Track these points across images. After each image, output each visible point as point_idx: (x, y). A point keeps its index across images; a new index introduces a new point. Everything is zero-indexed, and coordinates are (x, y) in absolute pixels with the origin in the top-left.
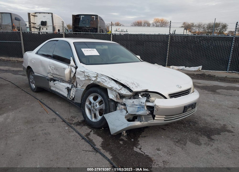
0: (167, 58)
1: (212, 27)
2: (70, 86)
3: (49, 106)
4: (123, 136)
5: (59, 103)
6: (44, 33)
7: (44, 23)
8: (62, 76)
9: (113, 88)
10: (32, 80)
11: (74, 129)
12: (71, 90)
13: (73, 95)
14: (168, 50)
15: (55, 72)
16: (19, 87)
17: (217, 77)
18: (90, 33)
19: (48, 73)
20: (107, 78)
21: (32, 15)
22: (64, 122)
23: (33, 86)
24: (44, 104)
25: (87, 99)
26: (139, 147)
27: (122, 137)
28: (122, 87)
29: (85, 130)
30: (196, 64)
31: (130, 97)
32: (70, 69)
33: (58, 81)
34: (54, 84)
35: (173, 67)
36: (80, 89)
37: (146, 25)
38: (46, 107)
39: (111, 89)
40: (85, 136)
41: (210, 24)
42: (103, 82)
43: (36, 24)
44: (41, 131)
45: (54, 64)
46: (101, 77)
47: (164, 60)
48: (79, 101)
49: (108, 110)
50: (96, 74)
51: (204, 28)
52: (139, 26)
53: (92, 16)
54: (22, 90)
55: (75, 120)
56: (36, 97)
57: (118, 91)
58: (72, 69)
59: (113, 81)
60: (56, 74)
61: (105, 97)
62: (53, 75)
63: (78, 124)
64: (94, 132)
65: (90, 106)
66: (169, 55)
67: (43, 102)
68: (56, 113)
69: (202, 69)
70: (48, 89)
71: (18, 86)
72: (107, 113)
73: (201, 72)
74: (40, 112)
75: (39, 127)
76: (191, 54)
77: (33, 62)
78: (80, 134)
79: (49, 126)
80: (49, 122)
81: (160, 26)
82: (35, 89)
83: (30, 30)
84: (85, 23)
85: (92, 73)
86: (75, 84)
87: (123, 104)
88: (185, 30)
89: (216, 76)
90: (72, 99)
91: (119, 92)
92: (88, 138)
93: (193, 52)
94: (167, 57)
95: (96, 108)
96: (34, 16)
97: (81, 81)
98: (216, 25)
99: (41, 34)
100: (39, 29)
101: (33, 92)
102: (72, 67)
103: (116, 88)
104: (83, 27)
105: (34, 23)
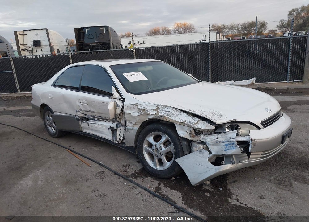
0: (210, 73)
1: (248, 27)
2: (114, 125)
3: (85, 155)
4: (206, 185)
5: (96, 149)
6: (43, 56)
7: (37, 44)
8: (100, 113)
9: (185, 123)
10: (50, 121)
11: (136, 184)
12: (116, 130)
13: (121, 136)
14: (210, 62)
15: (89, 109)
16: (31, 134)
17: (277, 90)
18: (106, 50)
19: (77, 111)
20: (174, 110)
21: (19, 34)
22: (117, 176)
23: (53, 130)
24: (76, 153)
25: (145, 141)
26: (234, 197)
27: (205, 187)
28: (198, 119)
29: (151, 183)
30: (247, 76)
31: (210, 132)
32: (115, 103)
33: (94, 120)
34: (88, 125)
35: (219, 83)
36: (131, 128)
37: (166, 33)
38: (81, 157)
39: (182, 124)
40: (156, 192)
41: (244, 24)
42: (168, 116)
43: (26, 45)
44: (93, 192)
45: (85, 98)
46: (163, 109)
47: (206, 75)
48: (133, 144)
49: (180, 153)
50: (156, 105)
51: (238, 29)
52: (156, 35)
53: (101, 28)
54: (37, 137)
55: (131, 171)
56: (61, 145)
57: (193, 126)
58: (116, 102)
59: (183, 113)
60: (90, 111)
61: (173, 135)
62: (85, 112)
63: (138, 175)
64: (163, 184)
65: (151, 150)
66: (212, 69)
67: (75, 150)
68: (100, 164)
69: (255, 82)
70: (78, 133)
71: (28, 132)
72: (179, 157)
73: (256, 86)
74: (77, 166)
75: (87, 187)
76: (240, 65)
77: (50, 97)
78: (148, 190)
79: (100, 184)
80: (97, 178)
81: (183, 32)
82: (56, 134)
83: (20, 54)
84: (93, 37)
85: (150, 105)
86: (122, 122)
87: (200, 142)
88: (218, 35)
89: (275, 89)
90: (120, 142)
91: (196, 127)
92: (160, 193)
93: (242, 61)
94: (210, 71)
95: (161, 151)
96: (23, 35)
97: (134, 117)
98: (253, 24)
99: (38, 57)
100: (31, 52)
101: (53, 137)
102: (116, 100)
103: (190, 122)
104: (91, 43)
105: (24, 45)
